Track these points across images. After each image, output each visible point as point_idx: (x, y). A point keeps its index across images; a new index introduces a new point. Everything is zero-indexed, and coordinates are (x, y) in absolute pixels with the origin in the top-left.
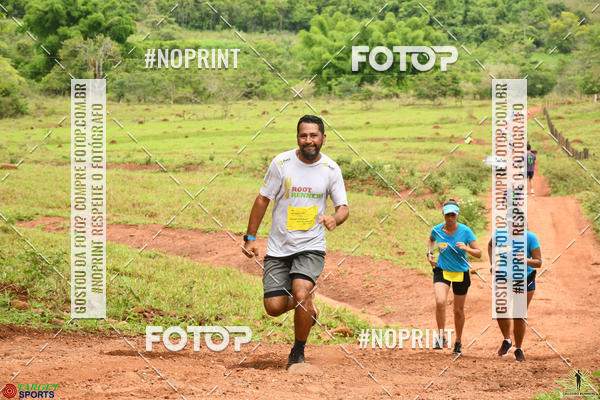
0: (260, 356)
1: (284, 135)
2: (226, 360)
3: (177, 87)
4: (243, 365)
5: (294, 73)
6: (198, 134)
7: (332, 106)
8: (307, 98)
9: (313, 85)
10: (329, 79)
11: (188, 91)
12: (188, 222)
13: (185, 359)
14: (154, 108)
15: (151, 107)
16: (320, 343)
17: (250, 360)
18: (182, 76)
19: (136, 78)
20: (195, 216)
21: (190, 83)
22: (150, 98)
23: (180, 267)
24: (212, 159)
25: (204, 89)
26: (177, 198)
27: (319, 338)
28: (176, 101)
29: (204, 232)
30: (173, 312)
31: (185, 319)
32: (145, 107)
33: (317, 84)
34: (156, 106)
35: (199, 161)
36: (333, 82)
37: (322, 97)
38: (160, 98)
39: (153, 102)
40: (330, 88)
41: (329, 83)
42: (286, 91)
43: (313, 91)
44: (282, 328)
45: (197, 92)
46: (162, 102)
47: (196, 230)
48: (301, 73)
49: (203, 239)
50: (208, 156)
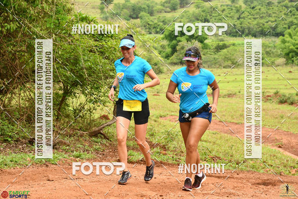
0: (265, 180)
1: (271, 82)
2: (250, 181)
3: (225, 61)
4: (258, 184)
5: (276, 55)
6: (233, 81)
7: (293, 69)
8: (282, 65)
9: (285, 60)
10: (293, 57)
11: (229, 63)
12: (230, 119)
13: (232, 180)
14: (215, 70)
15: (214, 70)
16: (290, 175)
17: (260, 181)
18: (227, 56)
19: (208, 58)
20: (232, 116)
21: (230, 59)
22: (213, 66)
23: (226, 138)
24: (239, 92)
25: (237, 62)
26: (224, 108)
27: (290, 172)
28: (224, 67)
29: (236, 124)
30: (226, 158)
31: (230, 161)
32: (211, 70)
33: (287, 60)
34: (216, 69)
35: (234, 93)
36: (295, 59)
37: (289, 65)
38: (217, 66)
39: (215, 68)
40: (293, 61)
41: (292, 59)
42: (273, 63)
43: (285, 62)
44: (272, 167)
45: (233, 63)
46: (218, 68)
47: (233, 123)
48: (280, 55)
49: (236, 126)
50: (238, 91)
